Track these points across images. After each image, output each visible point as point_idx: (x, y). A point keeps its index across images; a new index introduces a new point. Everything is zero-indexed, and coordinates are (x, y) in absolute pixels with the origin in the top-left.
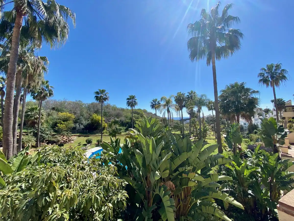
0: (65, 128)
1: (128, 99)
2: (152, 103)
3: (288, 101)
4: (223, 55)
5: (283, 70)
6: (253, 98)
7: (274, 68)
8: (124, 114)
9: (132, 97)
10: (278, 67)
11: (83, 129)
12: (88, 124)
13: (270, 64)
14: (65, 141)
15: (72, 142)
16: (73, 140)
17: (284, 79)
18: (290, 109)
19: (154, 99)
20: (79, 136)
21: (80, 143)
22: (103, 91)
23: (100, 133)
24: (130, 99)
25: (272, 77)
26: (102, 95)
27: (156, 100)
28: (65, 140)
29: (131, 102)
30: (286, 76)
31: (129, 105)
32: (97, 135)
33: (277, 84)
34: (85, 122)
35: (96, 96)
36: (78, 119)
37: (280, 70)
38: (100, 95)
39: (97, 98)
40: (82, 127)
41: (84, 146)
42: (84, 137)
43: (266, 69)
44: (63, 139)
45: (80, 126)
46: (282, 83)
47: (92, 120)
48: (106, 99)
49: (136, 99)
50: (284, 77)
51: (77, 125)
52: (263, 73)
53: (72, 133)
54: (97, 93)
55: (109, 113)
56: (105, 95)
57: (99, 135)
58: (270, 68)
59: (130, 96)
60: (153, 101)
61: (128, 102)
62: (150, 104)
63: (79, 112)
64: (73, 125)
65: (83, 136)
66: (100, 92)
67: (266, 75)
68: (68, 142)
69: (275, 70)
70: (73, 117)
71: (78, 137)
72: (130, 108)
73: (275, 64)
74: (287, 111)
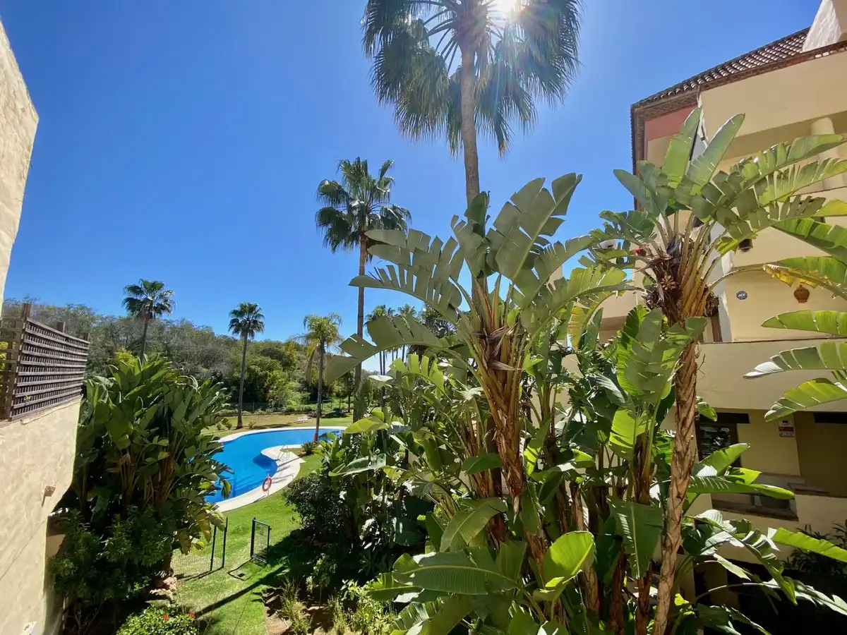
1: (235, 313)
8: (231, 354)
9: (247, 309)
22: (154, 287)
24: (242, 313)
26: (150, 298)
29: (246, 321)
31: (236, 331)
35: (128, 300)
38: (144, 296)
39: (132, 304)
48: (163, 308)
49: (260, 315)
54: (135, 289)
55: (178, 350)
56: (161, 296)
61: (233, 321)
66: (145, 286)
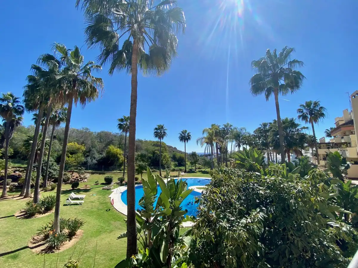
0: (74, 163)
1: (156, 129)
2: (181, 135)
3: (322, 138)
4: (282, 92)
5: (322, 108)
6: (303, 133)
7: (312, 105)
8: (144, 147)
9: (161, 128)
10: (316, 104)
11: (96, 164)
12: (102, 159)
13: (308, 101)
14: (75, 179)
15: (86, 180)
16: (86, 178)
17: (323, 117)
18: (324, 146)
19: (183, 130)
20: (92, 173)
21: (98, 181)
22: (128, 118)
23: (118, 170)
24: (159, 129)
25: (311, 114)
27: (186, 131)
28: (75, 177)
29: (160, 133)
30: (324, 113)
31: (156, 136)
32: (115, 171)
33: (316, 121)
34: (98, 156)
35: (119, 124)
36: (89, 152)
37: (319, 107)
38: (124, 123)
39: (120, 126)
40: (95, 161)
41: (104, 185)
42: (98, 175)
43: (305, 105)
44: (73, 177)
45: (92, 160)
46: (320, 120)
47: (109, 152)
49: (165, 130)
50: (322, 115)
51: (89, 159)
52: (302, 110)
53: (86, 169)
54: (122, 120)
57: (117, 173)
58: (308, 105)
59: (158, 126)
60: (183, 132)
61: (156, 132)
62: (179, 135)
63: (89, 142)
64: (83, 159)
65: (97, 173)
66: (125, 119)
67: (305, 111)
68: (80, 180)
69: (314, 107)
70: (83, 148)
71: (90, 174)
72: (157, 139)
73: (313, 101)
74: (321, 148)
